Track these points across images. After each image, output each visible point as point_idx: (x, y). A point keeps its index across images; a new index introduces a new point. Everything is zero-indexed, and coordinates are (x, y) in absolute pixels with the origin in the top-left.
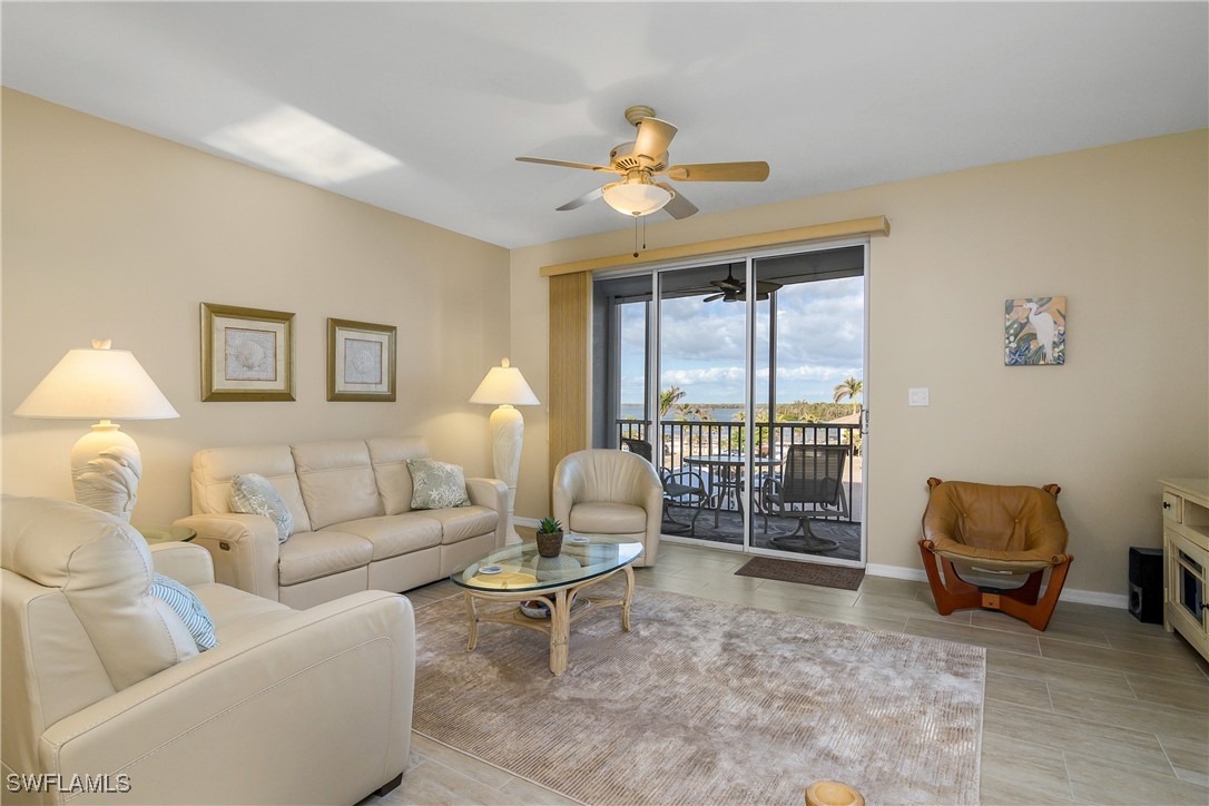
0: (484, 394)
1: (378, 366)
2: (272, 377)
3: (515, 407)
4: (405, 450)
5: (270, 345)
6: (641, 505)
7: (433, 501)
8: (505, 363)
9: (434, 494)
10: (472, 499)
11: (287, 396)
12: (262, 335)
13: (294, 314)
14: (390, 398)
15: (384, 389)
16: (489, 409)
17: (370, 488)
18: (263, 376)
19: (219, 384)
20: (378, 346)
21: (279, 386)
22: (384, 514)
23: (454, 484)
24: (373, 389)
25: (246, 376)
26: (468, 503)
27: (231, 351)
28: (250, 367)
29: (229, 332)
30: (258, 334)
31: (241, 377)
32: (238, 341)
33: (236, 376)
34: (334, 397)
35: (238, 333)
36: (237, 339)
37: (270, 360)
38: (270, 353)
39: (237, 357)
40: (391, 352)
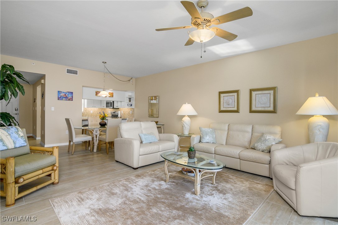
1: (269, 101)
2: (234, 107)
5: (233, 99)
8: (317, 95)
11: (237, 111)
13: (239, 90)
14: (274, 112)
15: (271, 109)
18: (232, 106)
19: (222, 109)
20: (269, 95)
21: (236, 109)
24: (266, 109)
25: (228, 107)
27: (224, 101)
28: (229, 105)
29: (224, 97)
30: (230, 97)
32: (226, 99)
33: (226, 107)
34: (251, 111)
36: (226, 98)
37: (234, 102)
39: (226, 102)
40: (275, 96)
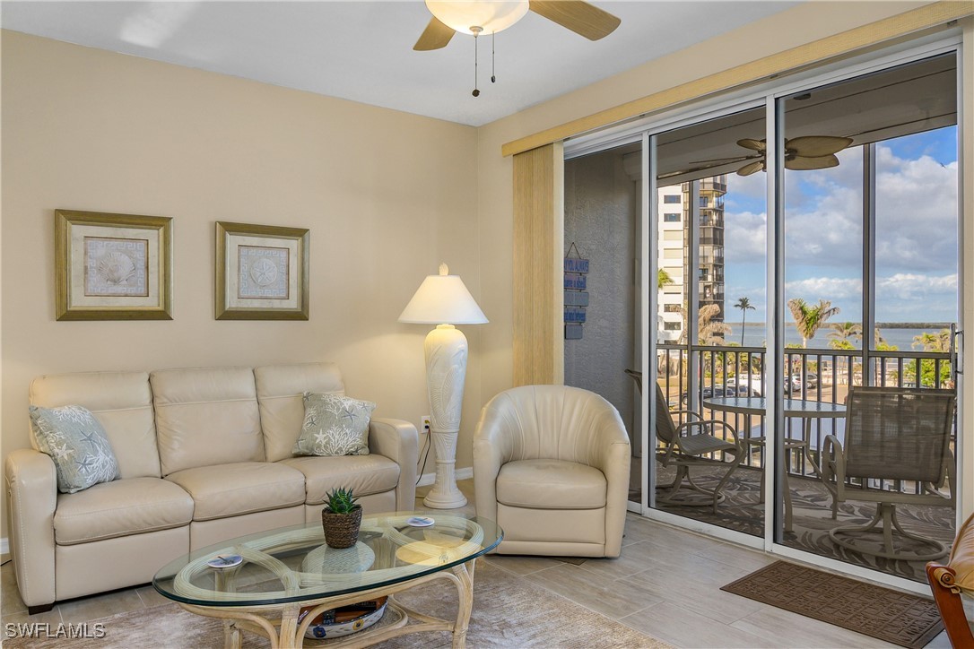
0: (416, 311)
1: (285, 277)
2: (142, 290)
3: (458, 326)
4: (301, 381)
5: (140, 256)
6: (599, 467)
7: (319, 446)
8: (444, 270)
9: (321, 438)
10: (372, 445)
11: (163, 315)
12: (130, 244)
13: (170, 218)
14: (300, 315)
15: (292, 304)
16: (425, 328)
17: (250, 425)
18: (132, 291)
19: (76, 302)
20: (284, 254)
21: (152, 303)
22: (265, 459)
23: (348, 427)
24: (277, 305)
25: (110, 292)
26: (366, 450)
27: (91, 263)
28: (116, 281)
29: (89, 242)
30: (125, 243)
31: (104, 292)
32: (100, 252)
33: (98, 291)
34: (223, 314)
35: (100, 243)
36: (100, 250)
37: (141, 272)
38: (141, 265)
39: (100, 270)
40: (303, 259)
